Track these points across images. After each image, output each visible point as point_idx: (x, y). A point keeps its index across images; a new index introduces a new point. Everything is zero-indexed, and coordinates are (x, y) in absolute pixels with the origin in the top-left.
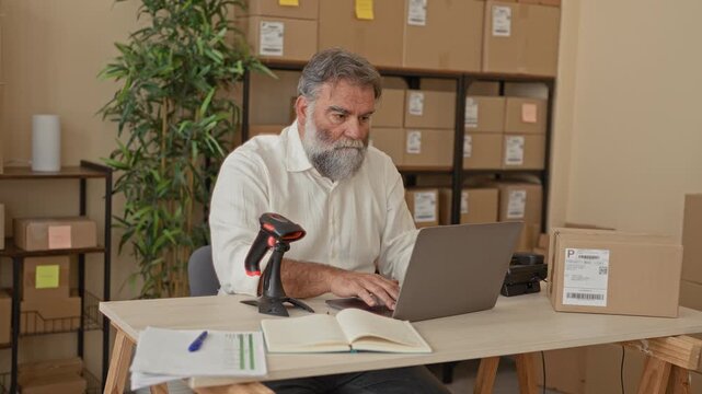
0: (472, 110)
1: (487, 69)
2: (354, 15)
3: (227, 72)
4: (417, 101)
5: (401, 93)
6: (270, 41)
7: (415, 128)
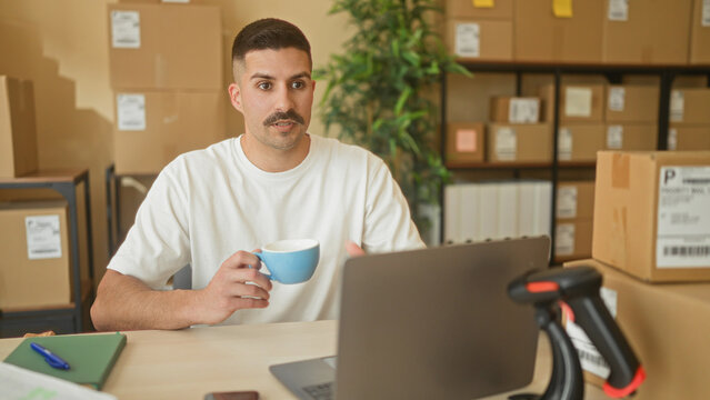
0: (677, 103)
1: (695, 60)
2: (552, 13)
3: (426, 75)
4: (617, 97)
5: (600, 89)
6: (467, 42)
7: (616, 123)
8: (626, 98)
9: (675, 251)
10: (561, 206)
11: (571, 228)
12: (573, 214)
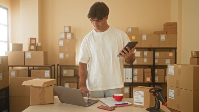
5: (142, 52)
7: (145, 58)
8: (147, 53)
9: (136, 102)
10: (134, 73)
11: (136, 77)
12: (137, 74)
